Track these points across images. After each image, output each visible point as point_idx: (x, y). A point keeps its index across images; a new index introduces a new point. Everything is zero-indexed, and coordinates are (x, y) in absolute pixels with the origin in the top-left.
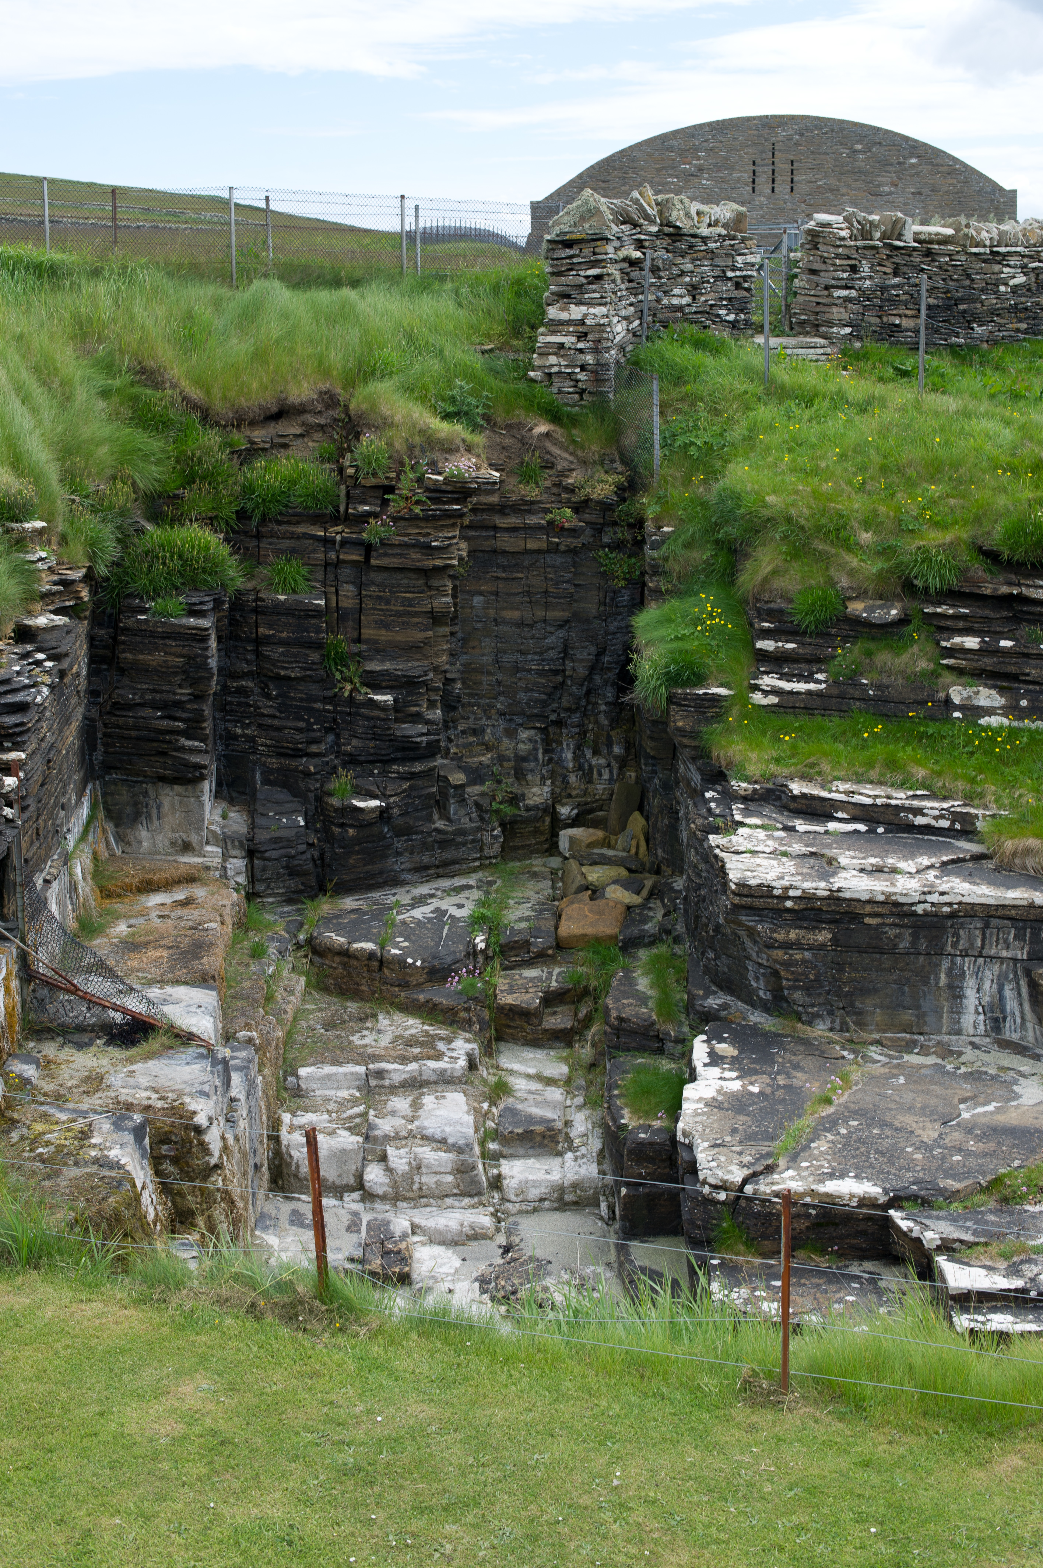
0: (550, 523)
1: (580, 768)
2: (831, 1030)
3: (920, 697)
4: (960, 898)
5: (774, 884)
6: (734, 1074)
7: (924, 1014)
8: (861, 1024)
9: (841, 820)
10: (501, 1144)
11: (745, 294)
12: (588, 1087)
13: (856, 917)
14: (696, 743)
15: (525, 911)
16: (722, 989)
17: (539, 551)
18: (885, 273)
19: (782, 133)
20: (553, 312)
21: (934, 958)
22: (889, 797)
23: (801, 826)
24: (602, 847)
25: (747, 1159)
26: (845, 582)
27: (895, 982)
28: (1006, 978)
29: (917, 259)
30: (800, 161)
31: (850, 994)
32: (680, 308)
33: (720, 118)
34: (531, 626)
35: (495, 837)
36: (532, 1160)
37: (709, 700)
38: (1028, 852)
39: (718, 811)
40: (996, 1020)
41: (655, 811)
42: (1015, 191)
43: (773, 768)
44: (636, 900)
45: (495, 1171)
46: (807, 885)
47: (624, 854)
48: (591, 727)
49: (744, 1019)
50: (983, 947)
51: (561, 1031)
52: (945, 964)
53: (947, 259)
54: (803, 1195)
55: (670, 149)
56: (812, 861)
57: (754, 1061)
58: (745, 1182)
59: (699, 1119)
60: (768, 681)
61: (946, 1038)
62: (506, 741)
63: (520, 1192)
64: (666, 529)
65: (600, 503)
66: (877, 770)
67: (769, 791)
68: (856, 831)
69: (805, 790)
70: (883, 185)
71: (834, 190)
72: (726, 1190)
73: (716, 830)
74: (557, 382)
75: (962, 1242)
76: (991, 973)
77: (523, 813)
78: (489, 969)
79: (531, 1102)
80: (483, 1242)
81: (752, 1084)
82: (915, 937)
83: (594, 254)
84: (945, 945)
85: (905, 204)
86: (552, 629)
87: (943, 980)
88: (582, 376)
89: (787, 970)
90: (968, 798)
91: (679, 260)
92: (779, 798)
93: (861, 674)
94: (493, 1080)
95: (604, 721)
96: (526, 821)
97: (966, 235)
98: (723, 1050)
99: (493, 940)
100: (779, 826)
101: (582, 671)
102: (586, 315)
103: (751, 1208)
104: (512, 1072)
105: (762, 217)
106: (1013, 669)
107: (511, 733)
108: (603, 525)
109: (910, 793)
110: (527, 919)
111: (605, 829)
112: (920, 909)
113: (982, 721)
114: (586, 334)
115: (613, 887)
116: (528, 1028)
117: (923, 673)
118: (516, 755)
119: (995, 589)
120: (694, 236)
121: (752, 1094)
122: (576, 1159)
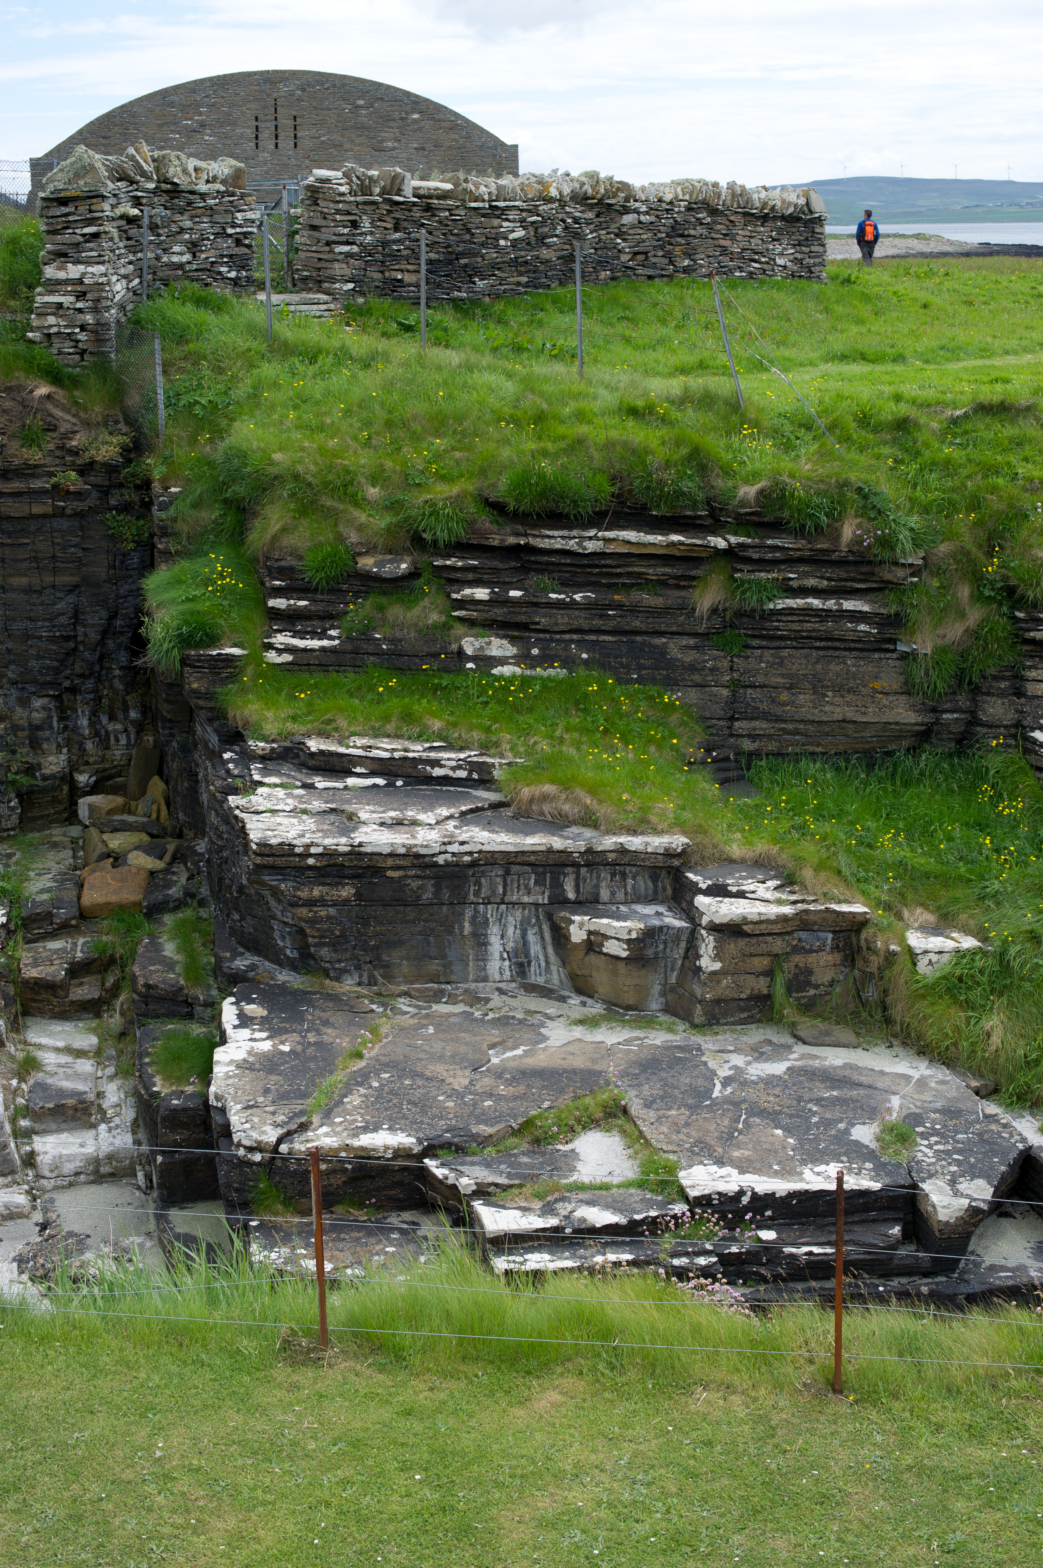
0: (55, 486)
1: (97, 734)
2: (359, 984)
3: (433, 650)
4: (480, 847)
5: (295, 842)
6: (264, 1035)
7: (450, 963)
8: (389, 977)
9: (359, 775)
10: (32, 1120)
11: (246, 251)
12: (119, 1056)
13: (378, 871)
14: (212, 704)
15: (46, 882)
16: (248, 950)
17: (44, 516)
18: (386, 229)
19: (284, 89)
20: (50, 272)
21: (457, 908)
22: (406, 750)
23: (321, 783)
24: (123, 813)
25: (281, 1118)
26: (354, 537)
27: (420, 933)
28: (529, 923)
29: (417, 214)
30: (303, 117)
31: (377, 947)
32: (180, 266)
33: (221, 73)
34: (39, 592)
35: (12, 809)
36: (65, 1134)
37: (223, 661)
38: (545, 798)
39: (236, 772)
40: (521, 965)
41: (175, 774)
42: (516, 146)
43: (290, 726)
44: (159, 865)
45: (28, 1148)
46: (328, 841)
47: (146, 819)
48: (105, 692)
49: (272, 979)
50: (504, 894)
51: (89, 1001)
52: (469, 913)
53: (447, 214)
54: (339, 1149)
55: (172, 104)
56: (332, 817)
57: (284, 1020)
58: (280, 1141)
59: (230, 1081)
60: (281, 639)
61: (473, 986)
62: (19, 710)
63: (54, 1167)
64: (173, 490)
65: (105, 465)
66: (393, 724)
67: (287, 749)
68: (375, 786)
69: (323, 747)
70: (386, 141)
71: (338, 146)
72: (261, 1151)
73: (235, 791)
74: (57, 343)
75: (496, 1185)
76: (513, 919)
77: (40, 783)
78: (11, 943)
79: (61, 1075)
80: (19, 1221)
81: (282, 1043)
82: (438, 887)
83: (91, 211)
84: (467, 893)
85: (409, 159)
86: (61, 595)
87: (467, 928)
88: (82, 337)
89: (313, 928)
90: (485, 748)
91: (178, 217)
92: (297, 756)
93: (374, 629)
94: (20, 1056)
95: (119, 685)
96: (43, 791)
97: (465, 190)
98: (252, 1011)
99: (14, 913)
100: (299, 784)
101: (94, 636)
102: (84, 274)
103: (287, 1167)
104: (40, 1047)
105: (267, 173)
106: (523, 619)
107: (24, 702)
108: (110, 487)
109: (427, 745)
110: (48, 890)
111: (125, 795)
112: (441, 860)
113: (495, 671)
114: (84, 294)
115: (135, 853)
116: (55, 1001)
117: (435, 626)
118: (30, 725)
119: (503, 540)
120: (192, 192)
121: (283, 1053)
122: (110, 1130)
